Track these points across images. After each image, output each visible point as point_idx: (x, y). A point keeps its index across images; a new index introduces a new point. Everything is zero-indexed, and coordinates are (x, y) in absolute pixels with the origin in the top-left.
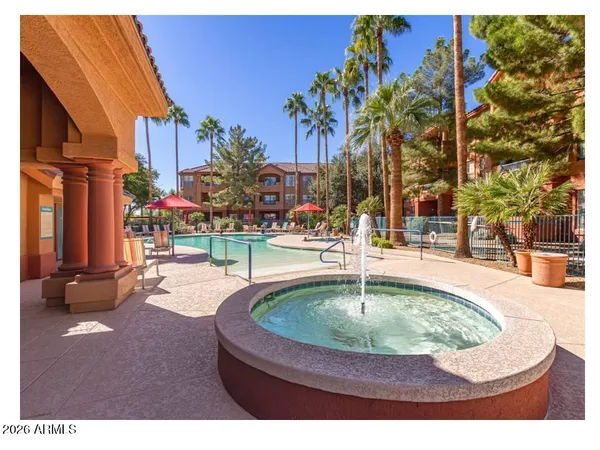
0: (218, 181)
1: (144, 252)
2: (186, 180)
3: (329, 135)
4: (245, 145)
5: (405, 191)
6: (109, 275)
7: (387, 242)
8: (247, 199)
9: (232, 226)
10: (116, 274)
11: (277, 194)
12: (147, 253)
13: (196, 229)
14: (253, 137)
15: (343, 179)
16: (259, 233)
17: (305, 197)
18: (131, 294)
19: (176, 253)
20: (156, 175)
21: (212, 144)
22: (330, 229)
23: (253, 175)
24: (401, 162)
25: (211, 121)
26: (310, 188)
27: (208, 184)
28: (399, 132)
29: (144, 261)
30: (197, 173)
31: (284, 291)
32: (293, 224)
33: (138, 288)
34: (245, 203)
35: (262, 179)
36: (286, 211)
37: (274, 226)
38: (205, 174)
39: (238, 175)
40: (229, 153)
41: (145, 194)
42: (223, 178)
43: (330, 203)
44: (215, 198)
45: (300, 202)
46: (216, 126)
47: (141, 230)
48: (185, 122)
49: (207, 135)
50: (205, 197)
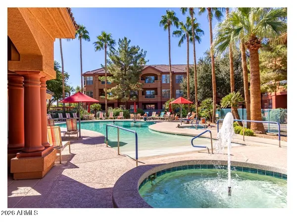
0: (110, 80)
1: (60, 135)
2: (88, 80)
3: (197, 42)
4: (131, 53)
5: (263, 87)
6: (38, 154)
7: (248, 130)
8: (132, 93)
9: (122, 114)
10: (43, 153)
11: (156, 89)
12: (62, 135)
13: (95, 116)
14: (136, 46)
15: (208, 77)
16: (142, 120)
17: (177, 92)
18: (53, 167)
19: (82, 135)
20: (67, 76)
21: (106, 52)
22: (199, 118)
23: (137, 75)
24: (259, 63)
25: (105, 35)
26: (181, 85)
27: (103, 83)
28: (256, 38)
29: (61, 143)
30: (95, 74)
31: (164, 172)
32: (168, 113)
33: (57, 163)
34: (131, 96)
35: (144, 78)
36: (163, 103)
37: (154, 115)
38: (101, 75)
39: (125, 75)
40: (118, 59)
41: (60, 90)
42: (114, 78)
43: (198, 96)
44: (109, 93)
45: (174, 96)
46: (108, 39)
47: (57, 116)
48: (86, 37)
49: (102, 45)
50: (102, 92)
